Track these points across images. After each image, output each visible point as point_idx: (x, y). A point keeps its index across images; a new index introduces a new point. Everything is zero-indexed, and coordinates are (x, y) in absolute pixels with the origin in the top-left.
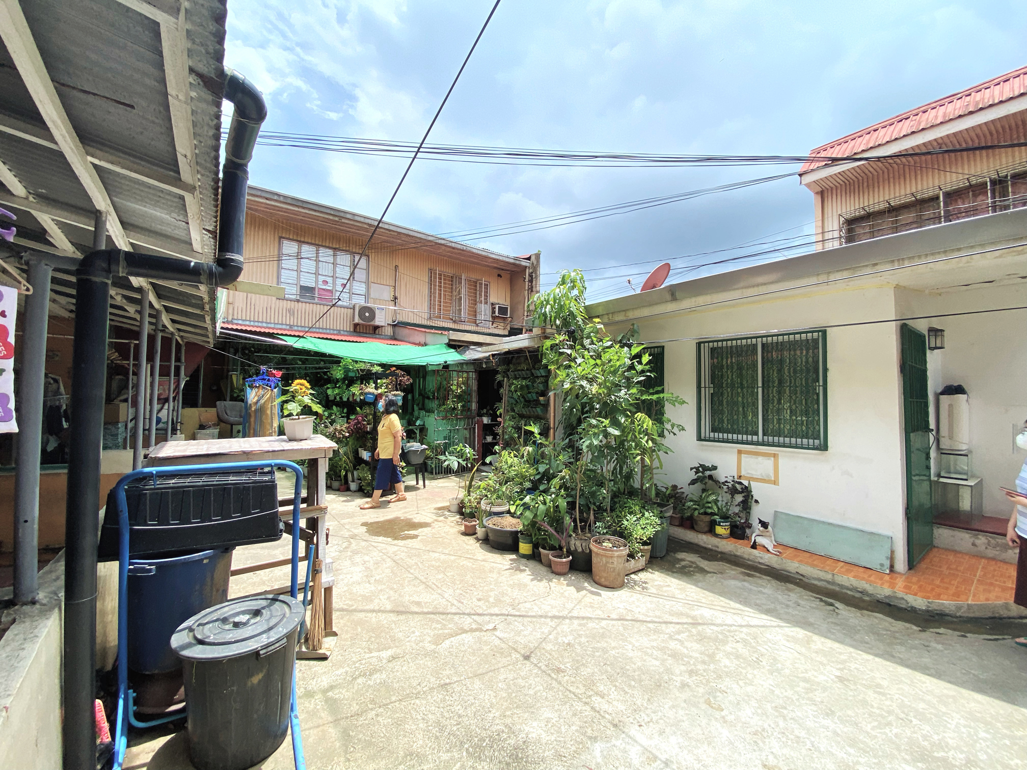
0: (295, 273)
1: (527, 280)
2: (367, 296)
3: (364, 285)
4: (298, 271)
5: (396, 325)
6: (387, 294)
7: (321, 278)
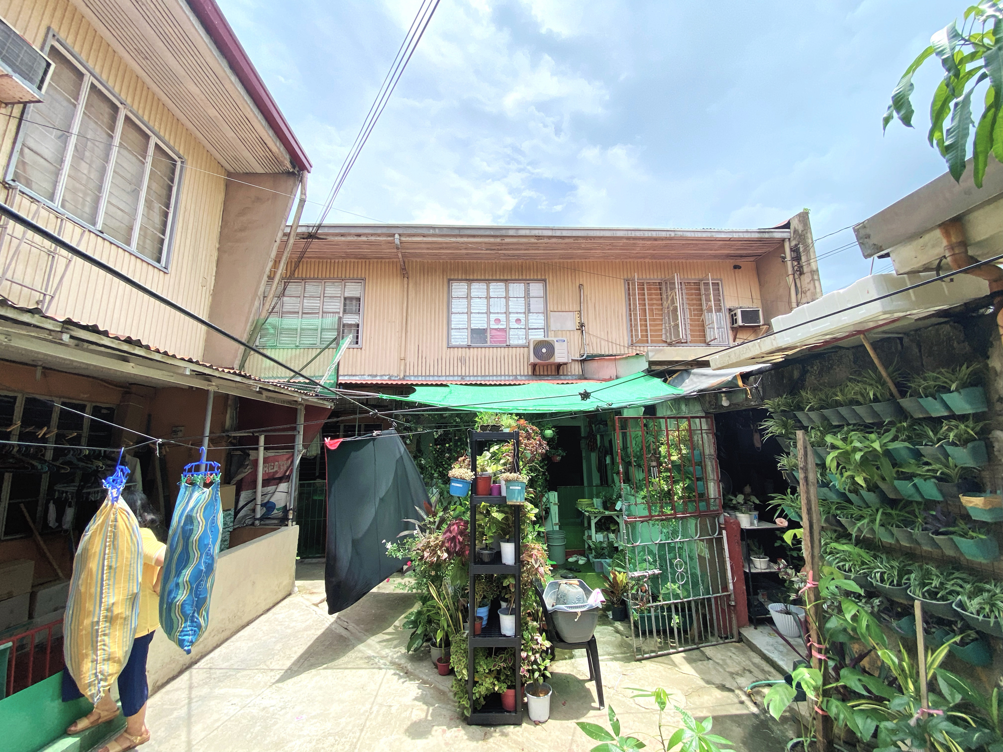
0: (465, 316)
1: (788, 258)
2: (546, 329)
3: (541, 317)
4: (469, 313)
5: (585, 360)
6: (571, 322)
7: (493, 317)
